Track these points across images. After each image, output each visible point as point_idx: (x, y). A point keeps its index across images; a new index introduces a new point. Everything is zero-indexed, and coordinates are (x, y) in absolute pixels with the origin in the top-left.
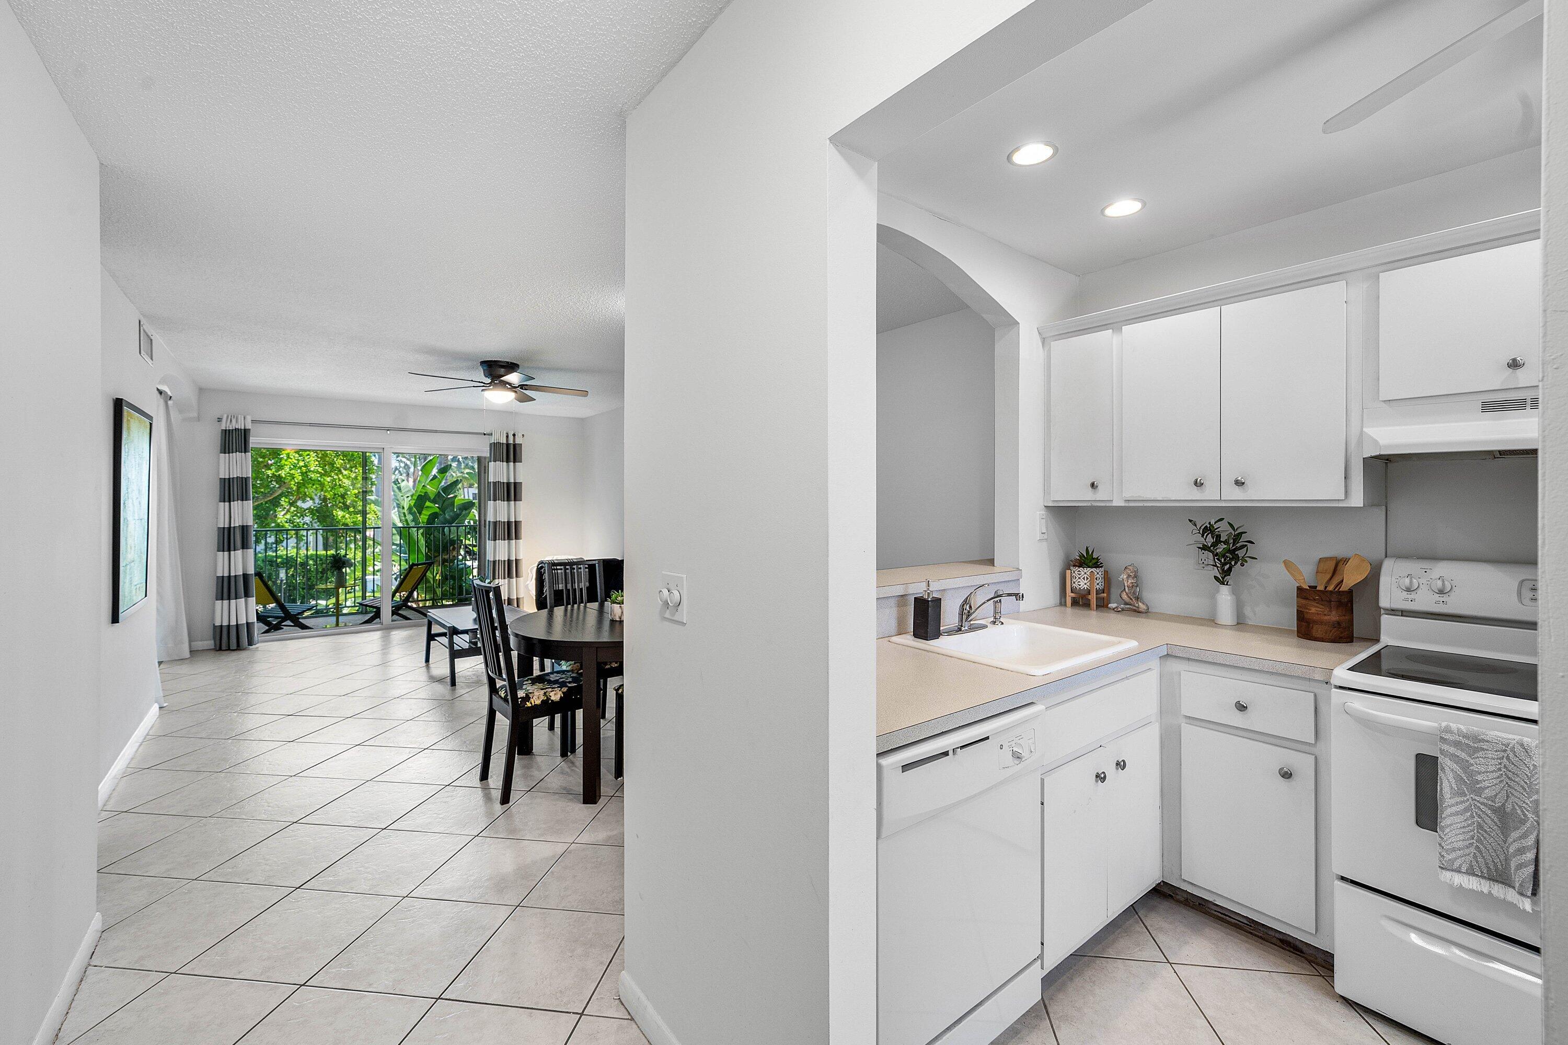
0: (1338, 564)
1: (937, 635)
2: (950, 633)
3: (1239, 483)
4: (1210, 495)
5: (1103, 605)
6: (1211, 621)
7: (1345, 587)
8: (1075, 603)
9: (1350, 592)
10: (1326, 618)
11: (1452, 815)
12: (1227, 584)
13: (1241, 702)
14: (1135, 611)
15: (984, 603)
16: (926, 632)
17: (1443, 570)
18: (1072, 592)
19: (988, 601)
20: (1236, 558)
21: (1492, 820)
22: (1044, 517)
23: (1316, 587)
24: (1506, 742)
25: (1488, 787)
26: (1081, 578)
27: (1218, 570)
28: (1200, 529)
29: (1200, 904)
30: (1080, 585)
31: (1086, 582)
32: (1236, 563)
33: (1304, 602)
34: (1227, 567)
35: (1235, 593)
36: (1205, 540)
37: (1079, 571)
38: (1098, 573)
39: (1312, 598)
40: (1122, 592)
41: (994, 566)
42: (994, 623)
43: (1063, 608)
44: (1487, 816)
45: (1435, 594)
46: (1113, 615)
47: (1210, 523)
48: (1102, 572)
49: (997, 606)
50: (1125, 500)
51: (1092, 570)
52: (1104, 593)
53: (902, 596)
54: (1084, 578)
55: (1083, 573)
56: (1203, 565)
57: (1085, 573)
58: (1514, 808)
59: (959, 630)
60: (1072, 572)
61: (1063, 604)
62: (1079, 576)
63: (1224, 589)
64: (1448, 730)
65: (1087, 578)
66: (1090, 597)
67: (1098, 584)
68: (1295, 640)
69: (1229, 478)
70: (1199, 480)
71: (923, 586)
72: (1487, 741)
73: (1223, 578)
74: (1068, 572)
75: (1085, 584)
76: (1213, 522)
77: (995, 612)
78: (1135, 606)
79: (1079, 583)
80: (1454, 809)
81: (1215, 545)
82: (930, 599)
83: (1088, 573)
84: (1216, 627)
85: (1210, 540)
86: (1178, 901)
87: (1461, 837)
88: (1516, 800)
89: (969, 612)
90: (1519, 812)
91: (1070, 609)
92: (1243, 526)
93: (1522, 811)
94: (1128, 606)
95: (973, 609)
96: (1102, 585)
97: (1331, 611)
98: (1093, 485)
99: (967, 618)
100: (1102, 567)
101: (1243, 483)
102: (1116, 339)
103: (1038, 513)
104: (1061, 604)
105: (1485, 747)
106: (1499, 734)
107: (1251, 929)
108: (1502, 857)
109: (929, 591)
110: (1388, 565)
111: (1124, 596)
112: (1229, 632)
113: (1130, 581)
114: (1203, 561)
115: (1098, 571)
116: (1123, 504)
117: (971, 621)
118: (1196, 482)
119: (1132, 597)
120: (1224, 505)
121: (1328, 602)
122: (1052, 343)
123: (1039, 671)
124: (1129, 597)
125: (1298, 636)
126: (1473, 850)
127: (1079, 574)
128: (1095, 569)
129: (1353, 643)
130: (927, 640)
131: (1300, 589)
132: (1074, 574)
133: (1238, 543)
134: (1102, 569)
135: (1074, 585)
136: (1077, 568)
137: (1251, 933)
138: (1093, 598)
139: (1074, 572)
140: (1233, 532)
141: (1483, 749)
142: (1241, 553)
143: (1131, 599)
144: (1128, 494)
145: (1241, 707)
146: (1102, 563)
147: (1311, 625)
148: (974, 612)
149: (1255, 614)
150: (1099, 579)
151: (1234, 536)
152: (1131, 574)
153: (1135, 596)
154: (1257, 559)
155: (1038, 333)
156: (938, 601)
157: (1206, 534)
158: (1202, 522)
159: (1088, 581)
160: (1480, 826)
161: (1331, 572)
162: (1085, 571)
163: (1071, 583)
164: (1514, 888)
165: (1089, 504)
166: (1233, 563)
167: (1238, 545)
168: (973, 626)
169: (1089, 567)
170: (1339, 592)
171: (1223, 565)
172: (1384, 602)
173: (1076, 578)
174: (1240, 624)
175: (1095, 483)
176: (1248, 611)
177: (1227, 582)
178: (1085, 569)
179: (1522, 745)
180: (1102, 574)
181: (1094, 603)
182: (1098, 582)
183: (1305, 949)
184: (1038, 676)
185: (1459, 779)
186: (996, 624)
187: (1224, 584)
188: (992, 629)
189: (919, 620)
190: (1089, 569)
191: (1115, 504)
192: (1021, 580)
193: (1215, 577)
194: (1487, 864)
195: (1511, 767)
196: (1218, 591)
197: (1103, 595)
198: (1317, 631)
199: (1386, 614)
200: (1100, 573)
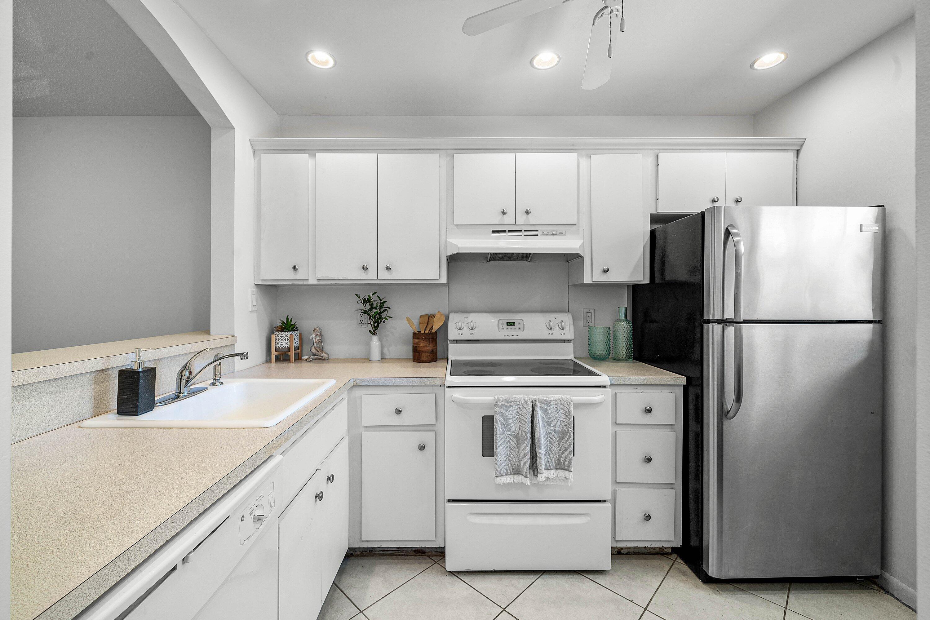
0: (430, 318)
1: (151, 406)
2: (166, 402)
3: (388, 269)
4: (371, 277)
5: (298, 358)
6: (367, 359)
7: (434, 331)
8: (277, 359)
9: (436, 333)
10: (428, 348)
11: (501, 445)
12: (376, 335)
13: (398, 408)
14: (320, 359)
15: (205, 367)
16: (136, 407)
17: (473, 318)
18: (276, 351)
19: (208, 365)
20: (381, 318)
21: (514, 443)
22: (254, 293)
23: (420, 332)
24: (519, 400)
25: (513, 425)
26: (283, 340)
27: (372, 327)
28: (362, 300)
29: (370, 551)
30: (282, 345)
31: (287, 342)
32: (381, 321)
33: (416, 340)
34: (376, 324)
35: (380, 340)
36: (365, 307)
37: (282, 335)
38: (295, 335)
39: (421, 338)
40: (311, 347)
41: (210, 335)
42: (214, 384)
43: (269, 364)
44: (512, 441)
45: (470, 330)
46: (306, 364)
47: (368, 296)
48: (298, 334)
49: (217, 369)
50: (317, 279)
51: (291, 333)
52: (298, 349)
53: (101, 371)
54: (285, 340)
55: (284, 336)
56: (362, 324)
57: (286, 336)
58: (522, 434)
59: (177, 397)
60: (276, 335)
61: (268, 361)
62: (282, 338)
63: (375, 338)
64: (498, 400)
65: (288, 339)
66: (289, 353)
67: (295, 343)
68: (412, 364)
69: (382, 266)
70: (365, 266)
71: (133, 357)
72: (513, 401)
73: (374, 331)
74: (273, 336)
75: (286, 344)
76: (371, 294)
77: (215, 374)
78: (321, 356)
79: (282, 344)
80: (501, 442)
81: (370, 310)
82: (140, 370)
83: (288, 336)
84: (370, 363)
85: (368, 306)
86: (357, 556)
87: (503, 456)
88: (523, 429)
89: (188, 377)
90: (524, 435)
91: (274, 364)
92: (385, 297)
93: (526, 434)
94: (316, 357)
95: (194, 374)
96: (298, 343)
97: (429, 344)
98: (294, 268)
99: (186, 384)
100: (297, 330)
101: (390, 269)
102: (311, 162)
103: (250, 289)
104: (267, 362)
105: (512, 405)
106: (516, 396)
107: (398, 553)
108: (517, 461)
109: (139, 362)
110: (452, 316)
111: (313, 350)
112: (377, 365)
113: (317, 339)
114: (362, 321)
115: (295, 333)
116: (315, 282)
117: (190, 386)
118: (364, 267)
119: (318, 350)
120: (379, 282)
121: (428, 339)
122: (262, 155)
123: (271, 422)
124: (316, 350)
125: (413, 361)
126: (507, 461)
127: (282, 337)
128: (293, 332)
129: (438, 361)
130: (137, 415)
131: (414, 333)
132: (278, 337)
133: (382, 308)
134: (298, 332)
135: (278, 345)
136: (280, 332)
137: (399, 555)
138: (292, 354)
139: (278, 336)
140: (379, 301)
141: (511, 406)
142: (383, 315)
143: (318, 351)
144: (320, 275)
145: (398, 412)
146: (297, 328)
147: (421, 354)
148: (194, 377)
149: (389, 352)
150: (296, 339)
151: (380, 304)
152: (318, 334)
153: (320, 349)
154: (392, 318)
155: (250, 144)
156: (151, 372)
157: (365, 303)
158: (364, 295)
159: (288, 341)
160: (510, 448)
161: (427, 323)
162: (286, 334)
163: (275, 344)
164: (522, 475)
165: (291, 283)
166: (380, 321)
167: (382, 310)
168: (191, 391)
169: (289, 331)
170: (432, 333)
171: (374, 323)
172: (451, 337)
173: (279, 340)
174: (383, 359)
175: (296, 266)
176: (386, 351)
177: (376, 334)
178: (286, 332)
179: (525, 400)
180: (298, 336)
181: (292, 357)
182: (295, 341)
183: (426, 550)
184: (271, 427)
185: (503, 425)
186: (216, 384)
187: (375, 335)
188: (213, 391)
189: (126, 395)
190: (289, 332)
191: (310, 282)
192: (235, 344)
193: (369, 331)
194: (512, 466)
195: (521, 412)
196: (371, 340)
197: (298, 351)
198: (424, 356)
199: (450, 343)
200: (297, 335)
